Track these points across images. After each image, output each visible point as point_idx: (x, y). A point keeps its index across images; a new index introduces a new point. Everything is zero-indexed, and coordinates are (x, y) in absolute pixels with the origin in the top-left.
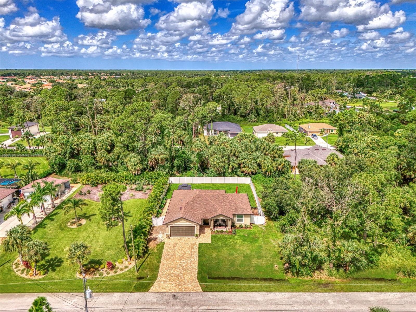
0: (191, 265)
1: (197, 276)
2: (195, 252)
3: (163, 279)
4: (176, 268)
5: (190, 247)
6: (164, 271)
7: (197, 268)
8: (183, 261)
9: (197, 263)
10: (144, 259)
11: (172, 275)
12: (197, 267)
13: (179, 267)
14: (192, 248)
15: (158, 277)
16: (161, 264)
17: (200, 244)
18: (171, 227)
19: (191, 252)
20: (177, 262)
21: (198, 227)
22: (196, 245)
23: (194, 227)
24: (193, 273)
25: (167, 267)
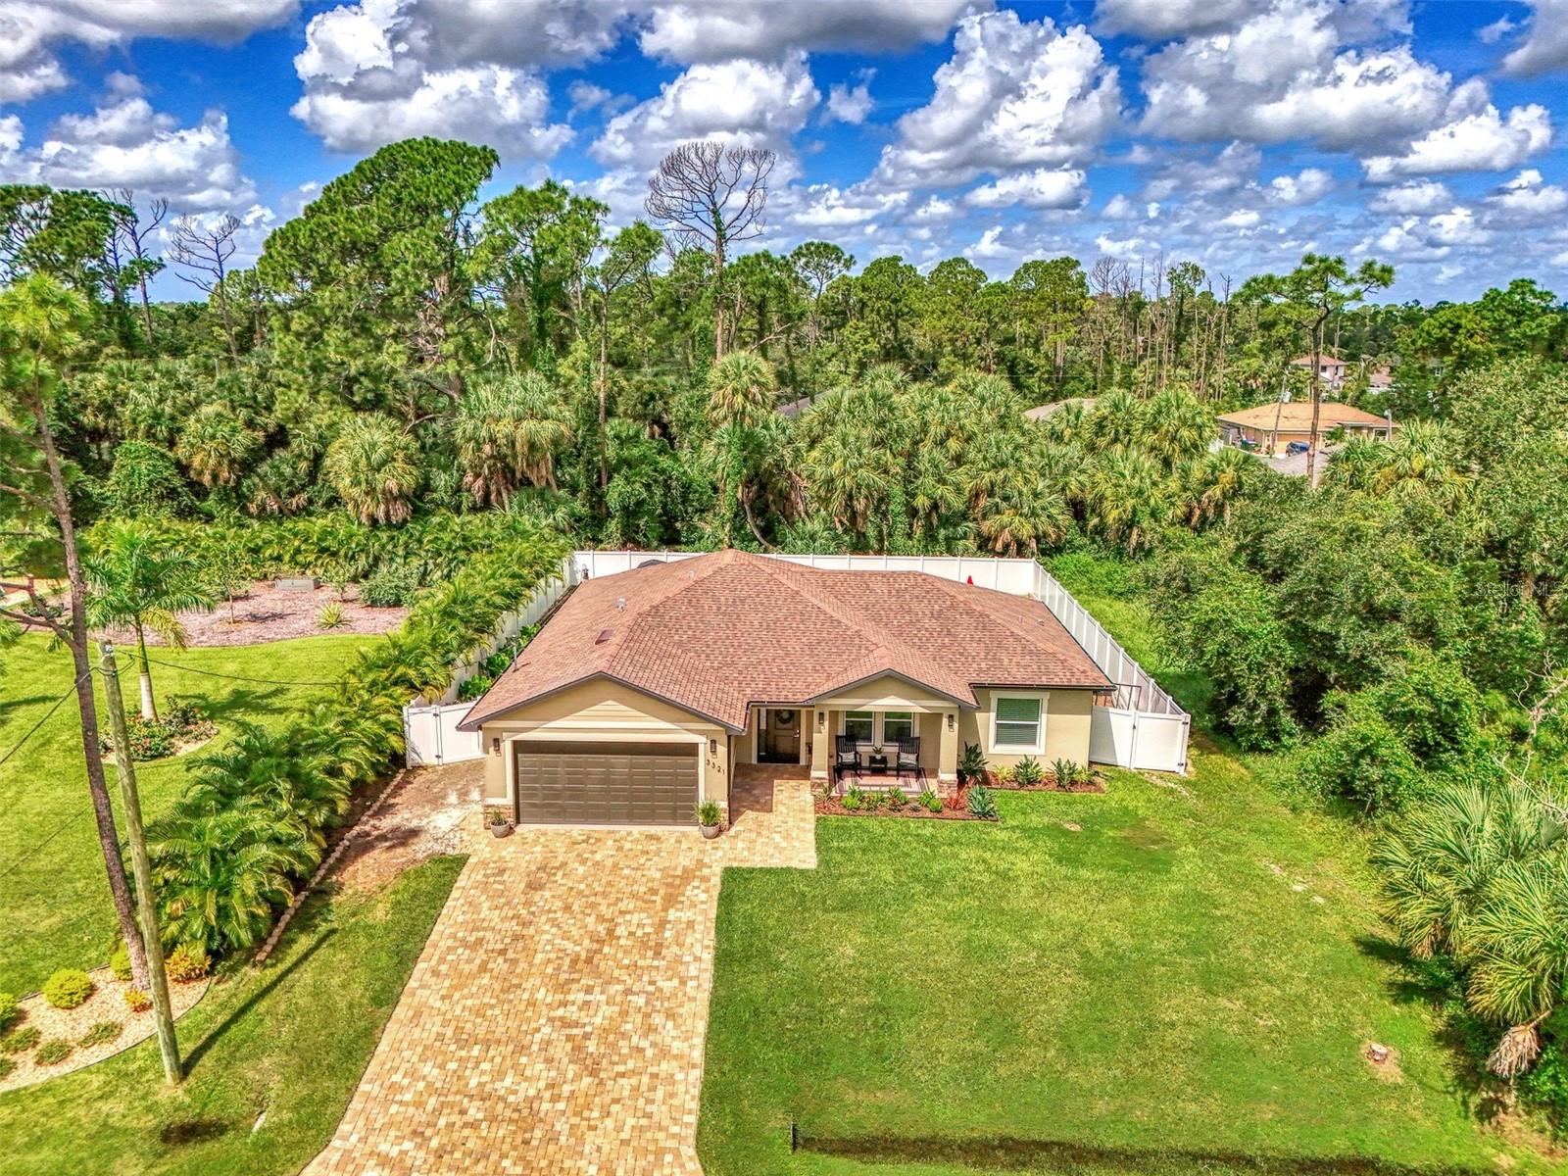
0: (650, 1029)
1: (692, 1119)
2: (690, 924)
3: (384, 1148)
4: (522, 1049)
5: (654, 892)
6: (413, 1074)
7: (697, 1055)
8: (589, 990)
9: (705, 1012)
10: (271, 974)
11: (474, 1112)
12: (699, 1041)
13: (547, 1043)
14: (671, 901)
15: (344, 1127)
16: (401, 1012)
17: (731, 875)
18: (519, 747)
19: (662, 924)
20: (531, 1003)
21: (722, 750)
22: (705, 879)
23: (691, 750)
24: (660, 1094)
25: (440, 1037)
